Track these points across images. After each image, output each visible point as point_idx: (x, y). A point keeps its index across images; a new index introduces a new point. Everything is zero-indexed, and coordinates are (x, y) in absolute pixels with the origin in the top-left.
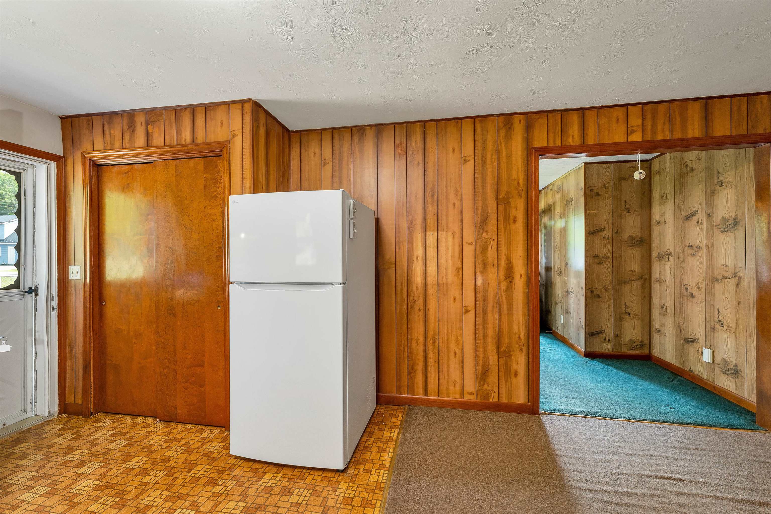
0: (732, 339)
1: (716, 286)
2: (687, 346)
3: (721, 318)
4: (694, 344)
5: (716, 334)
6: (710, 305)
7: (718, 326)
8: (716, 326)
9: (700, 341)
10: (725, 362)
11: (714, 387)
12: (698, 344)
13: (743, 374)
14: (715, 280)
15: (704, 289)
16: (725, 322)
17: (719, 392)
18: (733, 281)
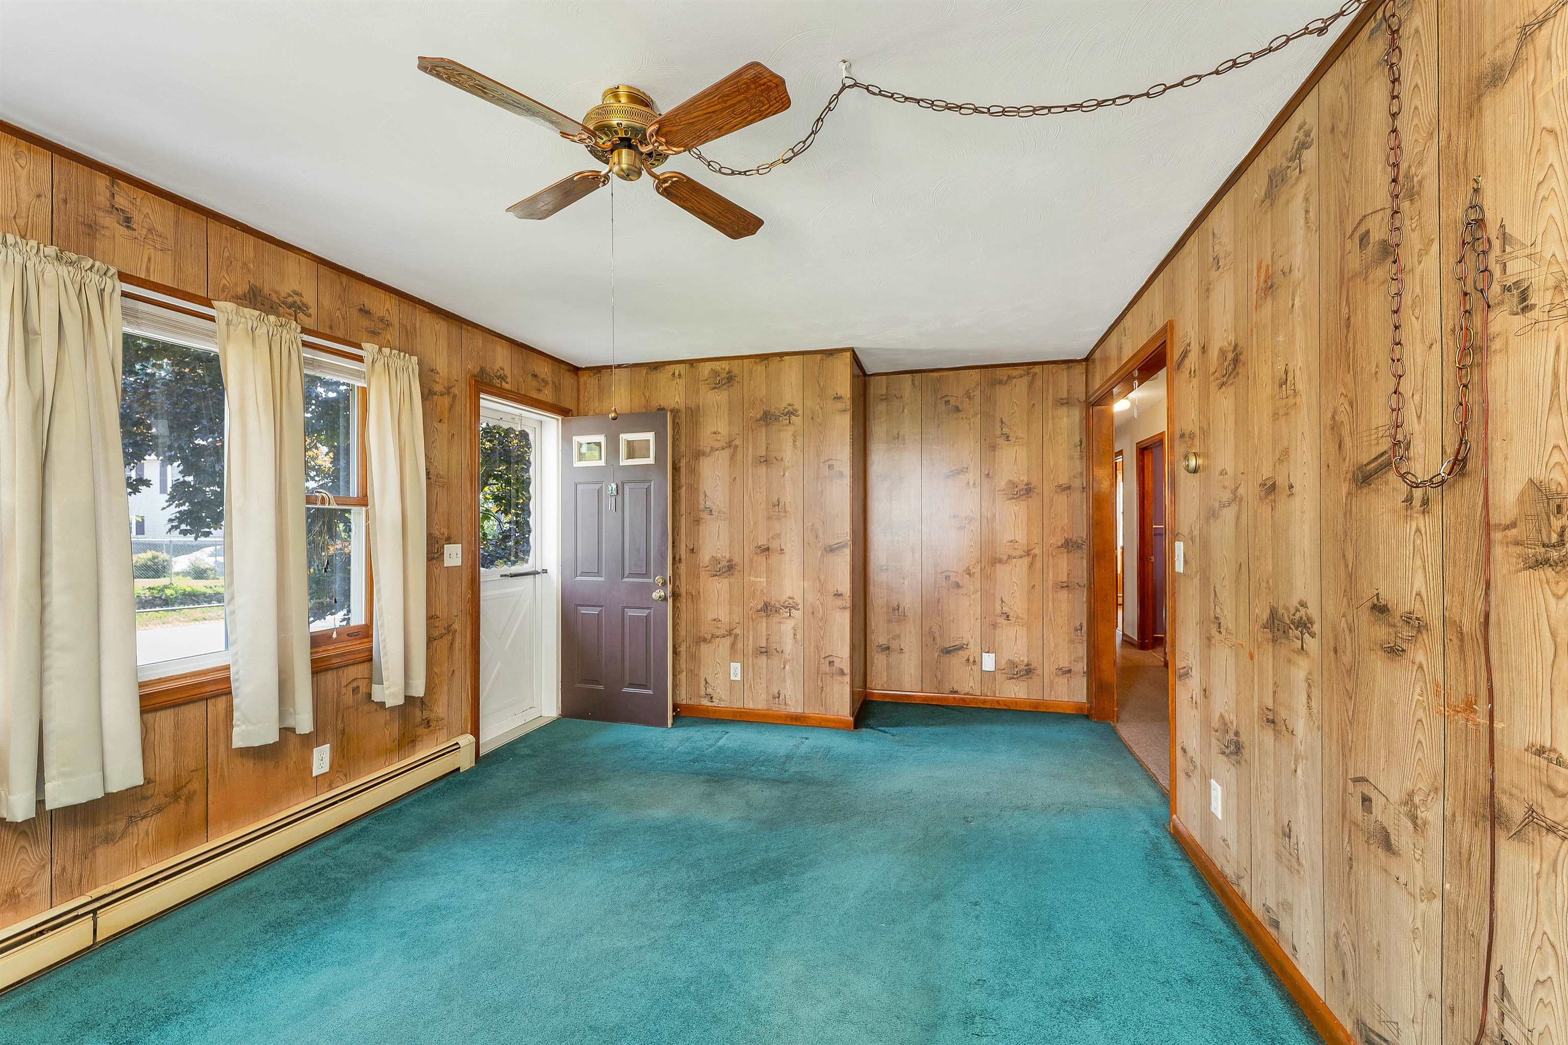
0: (1022, 632)
1: (998, 570)
2: (946, 659)
3: (1005, 609)
4: (961, 652)
5: (998, 631)
6: (987, 595)
7: (1002, 620)
8: (998, 621)
9: (971, 645)
10: (1012, 664)
11: (998, 702)
12: (967, 651)
13: (1039, 672)
14: (995, 561)
15: (978, 575)
16: (1011, 614)
17: (1005, 705)
18: (1026, 561)
